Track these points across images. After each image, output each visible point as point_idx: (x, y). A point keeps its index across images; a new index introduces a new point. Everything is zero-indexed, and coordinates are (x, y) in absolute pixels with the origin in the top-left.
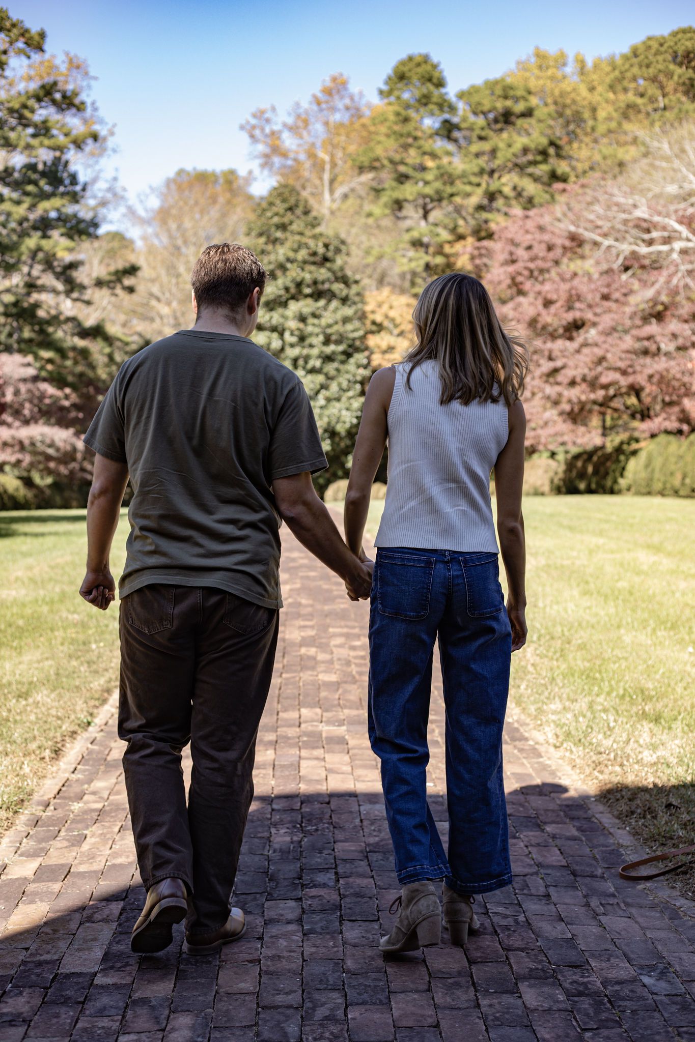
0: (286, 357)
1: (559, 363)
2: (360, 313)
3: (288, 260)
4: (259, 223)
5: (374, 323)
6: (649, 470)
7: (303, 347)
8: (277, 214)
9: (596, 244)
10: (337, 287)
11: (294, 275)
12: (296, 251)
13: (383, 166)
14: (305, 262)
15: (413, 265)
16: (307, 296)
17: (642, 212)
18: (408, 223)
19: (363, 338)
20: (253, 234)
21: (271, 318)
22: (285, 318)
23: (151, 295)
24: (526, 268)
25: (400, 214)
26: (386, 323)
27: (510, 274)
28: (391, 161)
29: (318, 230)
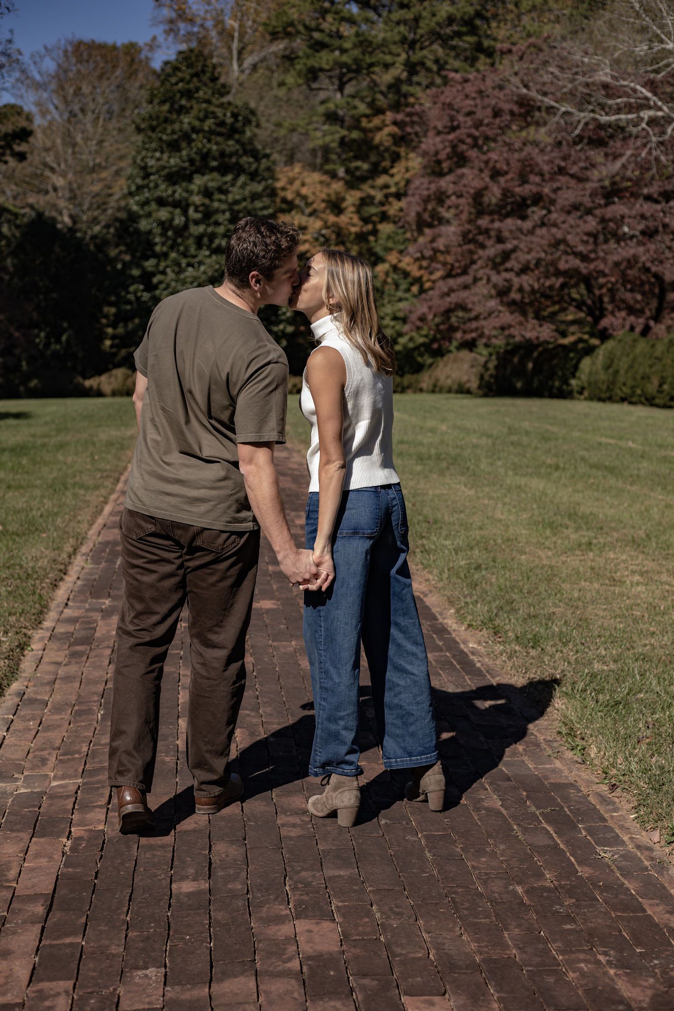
0: (191, 235)
1: (509, 246)
2: (268, 191)
3: (194, 130)
4: (162, 90)
5: (284, 200)
6: (611, 371)
7: (208, 225)
8: (182, 80)
9: (550, 110)
10: (245, 160)
11: (200, 145)
12: (202, 120)
13: (298, 32)
14: (212, 132)
15: (328, 139)
16: (213, 170)
17: (604, 75)
18: (322, 95)
19: (273, 216)
20: (156, 101)
21: (174, 192)
22: (191, 193)
23: (45, 165)
24: (470, 135)
25: (315, 86)
26: (297, 201)
27: (451, 141)
28: (306, 27)
29: (225, 100)
